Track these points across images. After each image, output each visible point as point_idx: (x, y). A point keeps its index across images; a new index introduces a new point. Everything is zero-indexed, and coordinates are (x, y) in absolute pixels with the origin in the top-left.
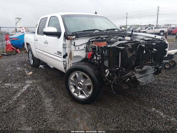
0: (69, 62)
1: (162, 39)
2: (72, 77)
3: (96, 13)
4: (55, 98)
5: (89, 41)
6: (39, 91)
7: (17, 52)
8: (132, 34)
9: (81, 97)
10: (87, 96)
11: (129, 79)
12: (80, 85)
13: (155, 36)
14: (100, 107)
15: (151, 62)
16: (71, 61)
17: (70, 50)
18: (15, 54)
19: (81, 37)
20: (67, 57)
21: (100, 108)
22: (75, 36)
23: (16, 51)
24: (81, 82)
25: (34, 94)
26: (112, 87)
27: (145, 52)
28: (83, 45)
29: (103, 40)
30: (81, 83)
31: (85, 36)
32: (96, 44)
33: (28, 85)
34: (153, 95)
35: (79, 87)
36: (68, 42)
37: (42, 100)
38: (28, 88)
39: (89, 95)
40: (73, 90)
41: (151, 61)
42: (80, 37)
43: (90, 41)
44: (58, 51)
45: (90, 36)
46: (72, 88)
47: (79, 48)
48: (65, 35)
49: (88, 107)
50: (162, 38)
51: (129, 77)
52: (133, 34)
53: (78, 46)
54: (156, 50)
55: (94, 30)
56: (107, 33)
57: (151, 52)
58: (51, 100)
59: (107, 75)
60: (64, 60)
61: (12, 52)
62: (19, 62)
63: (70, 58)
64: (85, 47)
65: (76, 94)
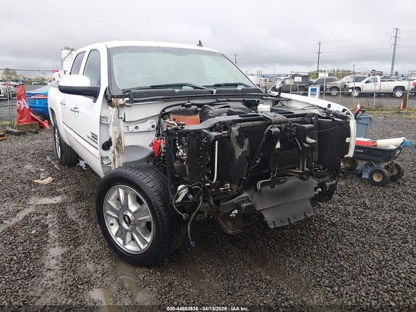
0: (114, 160)
1: (344, 113)
2: (113, 197)
3: (200, 44)
4: (76, 247)
5: (163, 110)
6: (48, 225)
7: (42, 127)
8: (278, 96)
9: (130, 247)
10: (143, 247)
11: (236, 211)
12: (127, 219)
13: (329, 106)
14: (172, 275)
15: (303, 170)
16: (121, 158)
17: (118, 131)
18: (37, 133)
19: (141, 101)
20: (112, 148)
21: (169, 278)
22: (128, 99)
23: (40, 123)
24: (130, 211)
25: (33, 232)
26: (189, 229)
27: (278, 145)
28: (149, 121)
29: (189, 111)
30: (129, 215)
31: (152, 100)
32: (174, 120)
33: (31, 210)
34: (315, 251)
35: (126, 223)
36: (112, 112)
37: (45, 249)
38: (26, 218)
39: (147, 245)
40: (113, 230)
41: (301, 168)
42: (137, 101)
43: (167, 111)
44: (92, 133)
45: (164, 100)
46: (112, 225)
47: (137, 127)
48: (106, 96)
49: (142, 274)
50: (344, 110)
51: (237, 206)
52: (280, 97)
53: (133, 122)
54: (313, 141)
55: (180, 86)
56: (212, 92)
57: (303, 146)
58: (66, 249)
59: (180, 199)
60: (105, 153)
61: (31, 126)
62: (36, 152)
63: (117, 150)
64: (153, 126)
65: (119, 241)
